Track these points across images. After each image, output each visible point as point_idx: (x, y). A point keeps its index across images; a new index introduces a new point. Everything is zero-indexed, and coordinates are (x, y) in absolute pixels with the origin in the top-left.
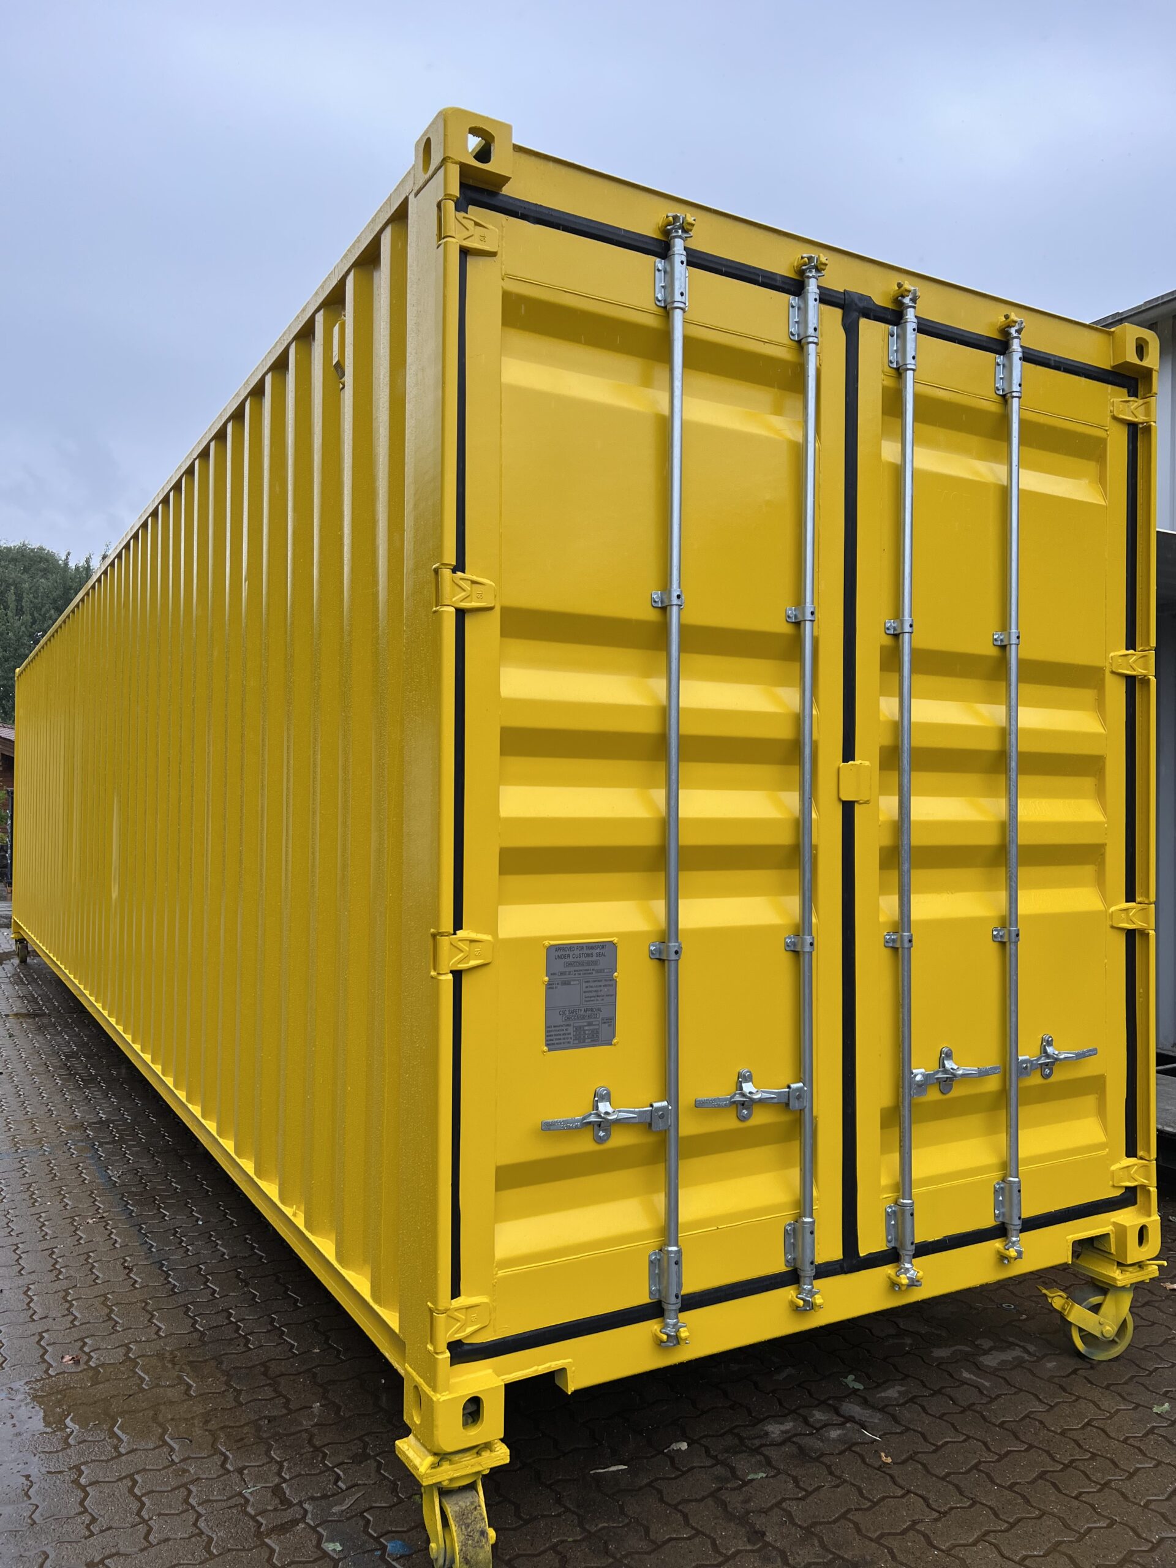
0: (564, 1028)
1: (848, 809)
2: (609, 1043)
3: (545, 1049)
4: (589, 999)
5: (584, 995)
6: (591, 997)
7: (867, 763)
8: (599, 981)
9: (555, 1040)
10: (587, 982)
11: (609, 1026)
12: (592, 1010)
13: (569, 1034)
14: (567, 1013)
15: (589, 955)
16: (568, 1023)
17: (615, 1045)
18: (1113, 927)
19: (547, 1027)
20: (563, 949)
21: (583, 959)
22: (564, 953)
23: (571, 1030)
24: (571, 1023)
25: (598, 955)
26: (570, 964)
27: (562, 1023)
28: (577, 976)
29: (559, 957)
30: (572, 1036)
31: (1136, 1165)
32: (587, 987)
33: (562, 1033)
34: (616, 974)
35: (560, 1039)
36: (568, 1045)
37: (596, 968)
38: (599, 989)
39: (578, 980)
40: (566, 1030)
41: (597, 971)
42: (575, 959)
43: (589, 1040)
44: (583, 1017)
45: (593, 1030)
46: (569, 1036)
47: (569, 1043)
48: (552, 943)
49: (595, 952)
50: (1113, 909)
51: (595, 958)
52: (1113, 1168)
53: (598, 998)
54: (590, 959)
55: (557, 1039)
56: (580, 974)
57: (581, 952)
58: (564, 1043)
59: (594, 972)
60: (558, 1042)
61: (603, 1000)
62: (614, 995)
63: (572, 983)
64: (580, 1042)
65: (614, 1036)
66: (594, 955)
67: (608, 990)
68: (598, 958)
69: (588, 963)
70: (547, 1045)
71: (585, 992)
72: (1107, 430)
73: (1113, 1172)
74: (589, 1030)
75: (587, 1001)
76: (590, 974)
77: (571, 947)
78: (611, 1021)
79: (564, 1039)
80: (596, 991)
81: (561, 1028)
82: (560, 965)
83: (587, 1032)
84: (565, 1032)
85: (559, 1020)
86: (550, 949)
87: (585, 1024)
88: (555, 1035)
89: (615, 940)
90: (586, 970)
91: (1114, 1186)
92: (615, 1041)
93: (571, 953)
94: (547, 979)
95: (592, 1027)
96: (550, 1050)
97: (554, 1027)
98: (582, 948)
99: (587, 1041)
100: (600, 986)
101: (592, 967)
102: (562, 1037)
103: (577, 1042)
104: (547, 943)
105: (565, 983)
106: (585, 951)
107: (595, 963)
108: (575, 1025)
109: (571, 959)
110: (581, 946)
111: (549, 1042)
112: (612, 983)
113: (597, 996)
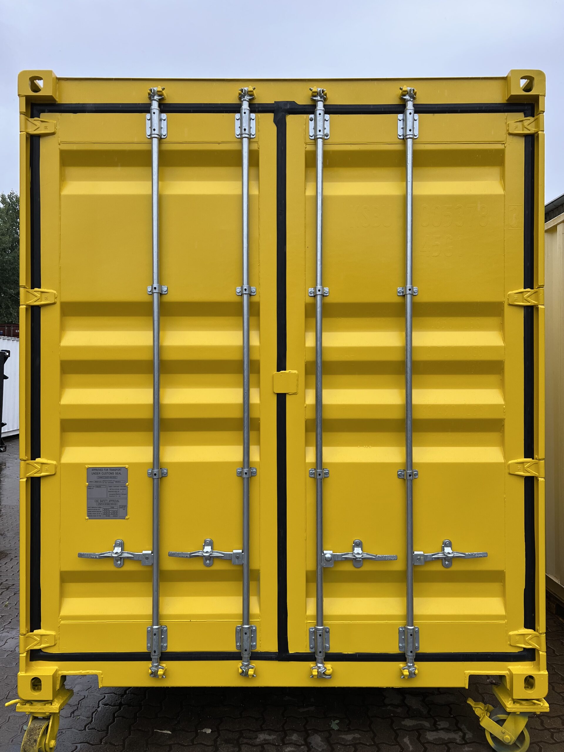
0: (98, 509)
1: (281, 399)
2: (124, 518)
3: (87, 518)
4: (112, 495)
6: (113, 494)
7: (295, 372)
8: (117, 487)
9: (92, 513)
10: (111, 487)
11: (123, 509)
12: (114, 501)
13: (101, 512)
14: (99, 501)
15: (111, 473)
16: (100, 506)
17: (127, 519)
18: (510, 474)
19: (88, 507)
20: (96, 470)
21: (107, 475)
22: (97, 472)
23: (101, 510)
24: (102, 506)
25: (116, 474)
26: (101, 477)
27: (96, 506)
28: (104, 483)
29: (94, 473)
30: (102, 513)
31: (530, 634)
32: (110, 489)
33: (96, 511)
34: (127, 484)
35: (95, 514)
36: (100, 517)
37: (116, 480)
39: (105, 486)
40: (99, 510)
41: (116, 482)
42: (103, 475)
43: (112, 516)
44: (108, 504)
45: (114, 511)
46: (100, 513)
47: (100, 516)
48: (90, 466)
49: (114, 472)
50: (510, 462)
51: (114, 475)
52: (511, 633)
53: (117, 495)
54: (112, 475)
55: (93, 514)
56: (106, 483)
57: (107, 472)
58: (98, 516)
59: (114, 482)
60: (94, 515)
61: (120, 496)
62: (126, 494)
63: (102, 487)
64: (107, 516)
65: (127, 515)
66: (114, 473)
67: (123, 491)
69: (111, 477)
70: (88, 516)
71: (109, 492)
72: (504, 144)
73: (510, 636)
74: (112, 511)
75: (111, 496)
76: (112, 483)
77: (101, 469)
78: (125, 507)
79: (98, 514)
80: (116, 492)
81: (95, 508)
82: (95, 478)
83: (111, 512)
84: (98, 510)
85: (95, 505)
86: (88, 469)
87: (110, 507)
88: (92, 512)
89: (127, 466)
90: (110, 481)
91: (510, 645)
92: (127, 517)
93: (101, 472)
94: (87, 484)
95: (113, 509)
96: (89, 519)
97: (92, 507)
98: (107, 470)
99: (110, 516)
100: (118, 489)
101: (113, 480)
102: (96, 513)
103: (105, 516)
104: (87, 466)
105: (97, 487)
106: (109, 471)
107: (115, 477)
108: (104, 507)
109: (100, 475)
110: (106, 469)
111: (89, 515)
112: (125, 488)
113: (116, 494)
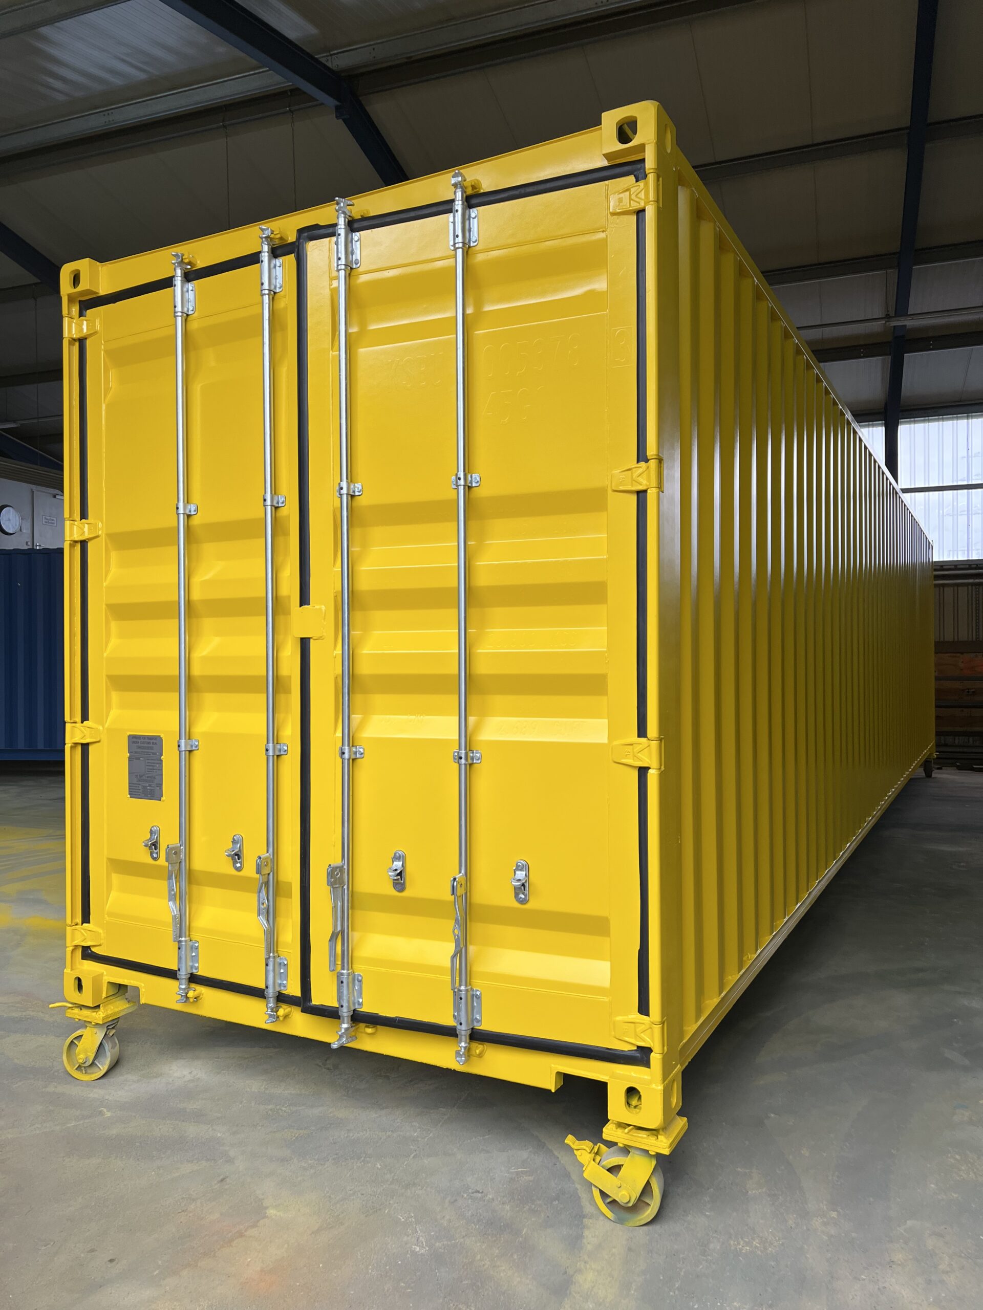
0: (137, 785)
1: (305, 644)
2: (159, 798)
3: (129, 796)
5: (147, 767)
6: (150, 769)
8: (154, 760)
9: (133, 791)
10: (148, 759)
11: (159, 788)
12: (151, 777)
13: (140, 790)
14: (139, 776)
15: (148, 743)
16: (139, 783)
17: (162, 801)
19: (129, 783)
20: (136, 738)
21: (145, 745)
22: (137, 740)
23: (140, 787)
24: (141, 783)
26: (139, 747)
27: (136, 783)
28: (143, 755)
29: (134, 742)
32: (148, 763)
34: (162, 757)
36: (140, 796)
37: (152, 751)
38: (154, 765)
39: (143, 758)
41: (153, 754)
42: (142, 745)
43: (149, 795)
44: (146, 781)
45: (151, 790)
48: (131, 733)
49: (151, 741)
51: (151, 745)
54: (149, 745)
57: (145, 741)
58: (137, 794)
59: (151, 754)
60: (135, 793)
61: (156, 772)
62: (162, 770)
63: (141, 759)
64: (145, 796)
65: (162, 796)
66: (151, 743)
67: (158, 766)
68: (154, 746)
69: (148, 748)
70: (129, 794)
71: (147, 765)
75: (148, 771)
76: (149, 754)
77: (140, 737)
78: (160, 785)
79: (137, 792)
80: (152, 766)
81: (135, 785)
82: (134, 748)
83: (148, 790)
84: (137, 788)
85: (135, 779)
86: (129, 737)
87: (148, 785)
88: (133, 789)
89: (162, 735)
90: (147, 752)
92: (162, 798)
93: (139, 741)
94: (129, 755)
95: (151, 788)
96: (131, 797)
97: (133, 783)
98: (146, 738)
100: (155, 763)
101: (150, 751)
103: (143, 795)
104: (128, 733)
105: (137, 759)
106: (147, 740)
107: (152, 748)
108: (143, 785)
109: (139, 745)
110: (144, 737)
112: (161, 762)
113: (154, 769)
